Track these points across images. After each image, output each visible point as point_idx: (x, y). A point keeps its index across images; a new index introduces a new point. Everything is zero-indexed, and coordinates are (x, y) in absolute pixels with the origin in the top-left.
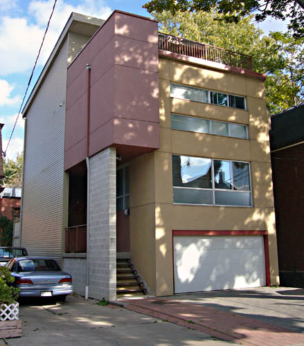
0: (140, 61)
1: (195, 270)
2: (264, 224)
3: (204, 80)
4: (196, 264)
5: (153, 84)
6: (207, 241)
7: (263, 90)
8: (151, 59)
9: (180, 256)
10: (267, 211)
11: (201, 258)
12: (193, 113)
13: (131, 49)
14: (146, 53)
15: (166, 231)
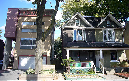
0: (13, 18)
1: (26, 64)
2: (46, 53)
3: (32, 20)
4: (26, 63)
5: (16, 23)
6: (30, 58)
7: (50, 19)
8: (16, 17)
9: (22, 60)
10: (48, 50)
11: (28, 61)
12: (28, 28)
13: (11, 16)
14: (15, 16)
15: (17, 55)
